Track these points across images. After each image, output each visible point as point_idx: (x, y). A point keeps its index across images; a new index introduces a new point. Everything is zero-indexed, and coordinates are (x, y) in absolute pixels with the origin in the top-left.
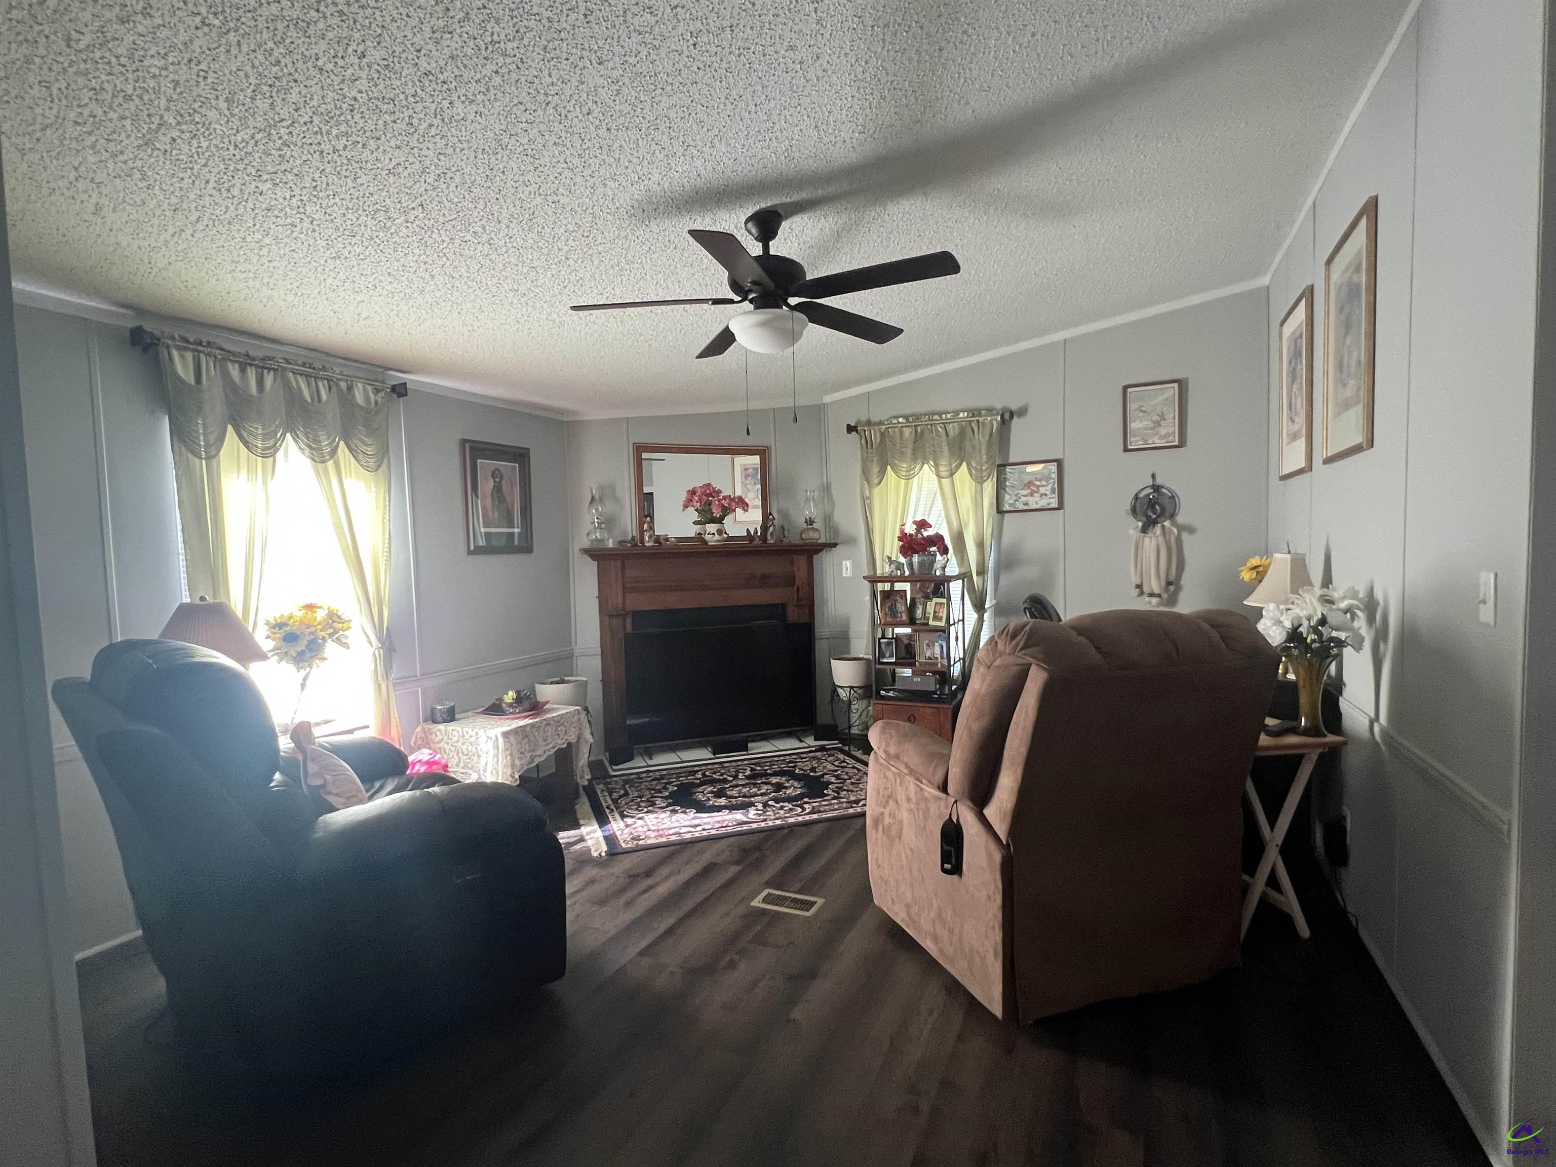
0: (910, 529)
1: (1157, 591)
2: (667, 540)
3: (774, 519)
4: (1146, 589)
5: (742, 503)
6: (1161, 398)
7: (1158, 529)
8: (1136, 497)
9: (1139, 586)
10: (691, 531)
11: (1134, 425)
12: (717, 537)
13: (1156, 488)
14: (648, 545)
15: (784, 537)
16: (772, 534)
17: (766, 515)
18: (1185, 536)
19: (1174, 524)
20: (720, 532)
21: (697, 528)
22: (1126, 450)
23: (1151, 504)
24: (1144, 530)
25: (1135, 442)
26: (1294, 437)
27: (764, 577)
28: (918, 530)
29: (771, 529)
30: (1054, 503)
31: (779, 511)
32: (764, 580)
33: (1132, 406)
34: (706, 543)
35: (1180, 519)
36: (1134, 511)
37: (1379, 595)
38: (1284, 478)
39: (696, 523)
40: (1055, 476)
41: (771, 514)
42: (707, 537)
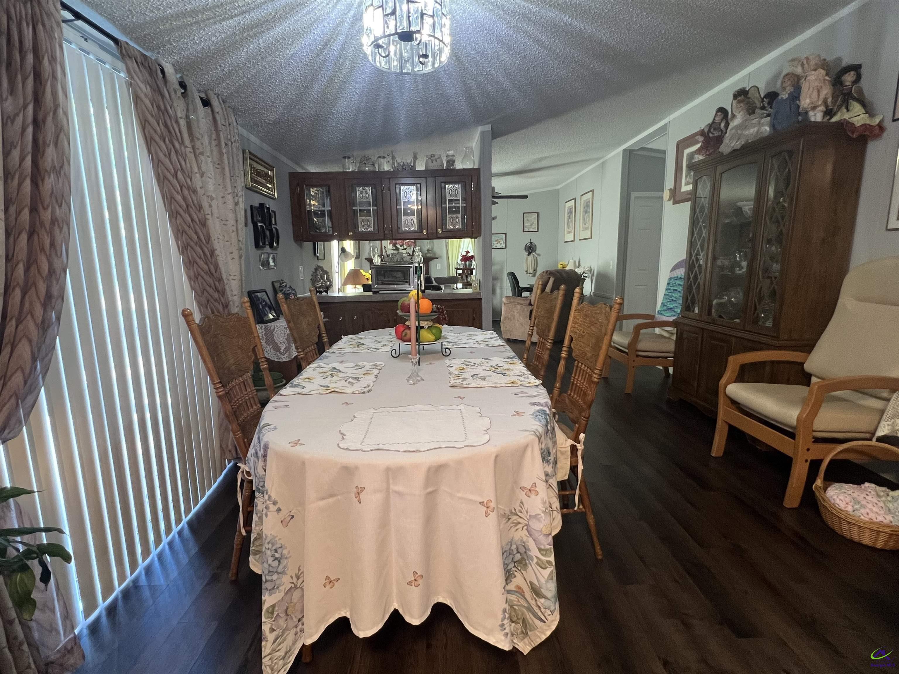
0: (464, 253)
1: (531, 272)
4: (528, 272)
6: (533, 217)
7: (532, 254)
8: (526, 246)
9: (527, 271)
11: (526, 225)
13: (531, 243)
18: (538, 257)
19: (536, 253)
22: (524, 232)
23: (530, 247)
24: (528, 255)
25: (526, 230)
26: (569, 232)
28: (467, 254)
30: (504, 246)
33: (525, 219)
35: (537, 252)
36: (525, 249)
37: (592, 267)
38: (565, 242)
40: (504, 238)
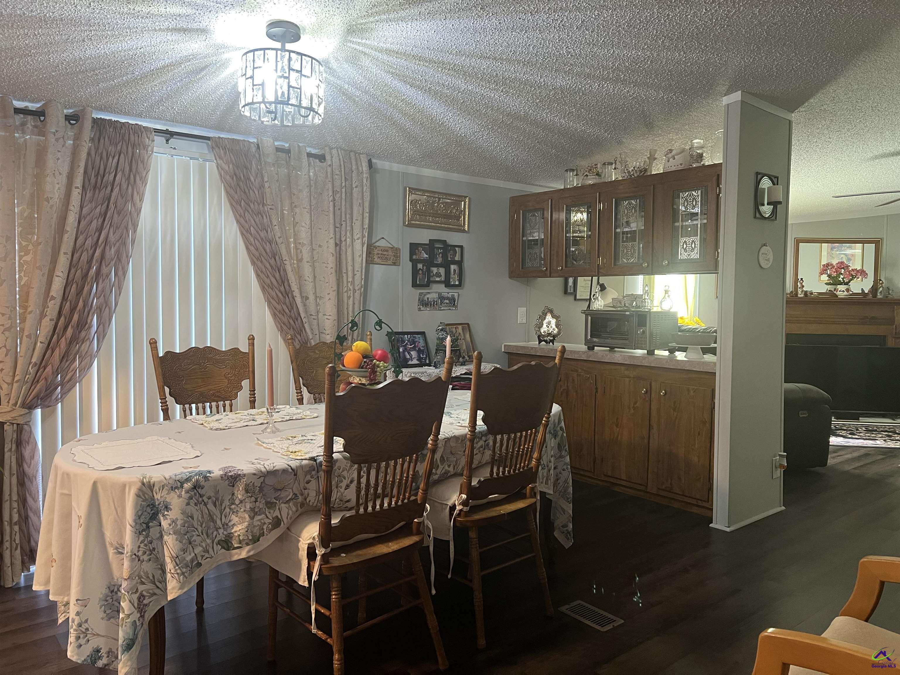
2: (812, 293)
3: (883, 283)
5: (863, 273)
10: (824, 289)
12: (846, 293)
14: (800, 296)
15: (889, 294)
16: (881, 292)
17: (877, 281)
20: (848, 290)
21: (829, 287)
27: (873, 318)
29: (881, 289)
31: (885, 278)
32: (873, 321)
34: (837, 296)
39: (826, 284)
41: (880, 280)
42: (838, 293)
